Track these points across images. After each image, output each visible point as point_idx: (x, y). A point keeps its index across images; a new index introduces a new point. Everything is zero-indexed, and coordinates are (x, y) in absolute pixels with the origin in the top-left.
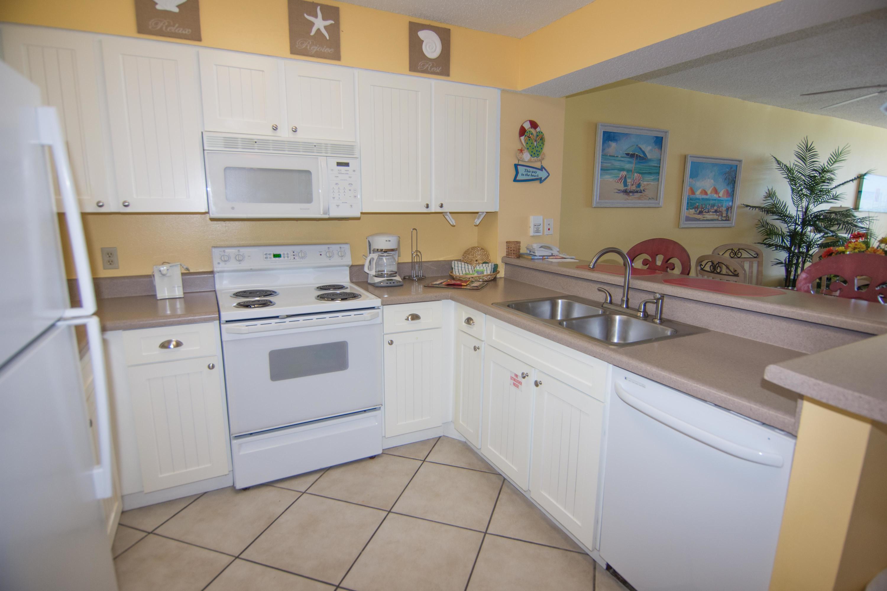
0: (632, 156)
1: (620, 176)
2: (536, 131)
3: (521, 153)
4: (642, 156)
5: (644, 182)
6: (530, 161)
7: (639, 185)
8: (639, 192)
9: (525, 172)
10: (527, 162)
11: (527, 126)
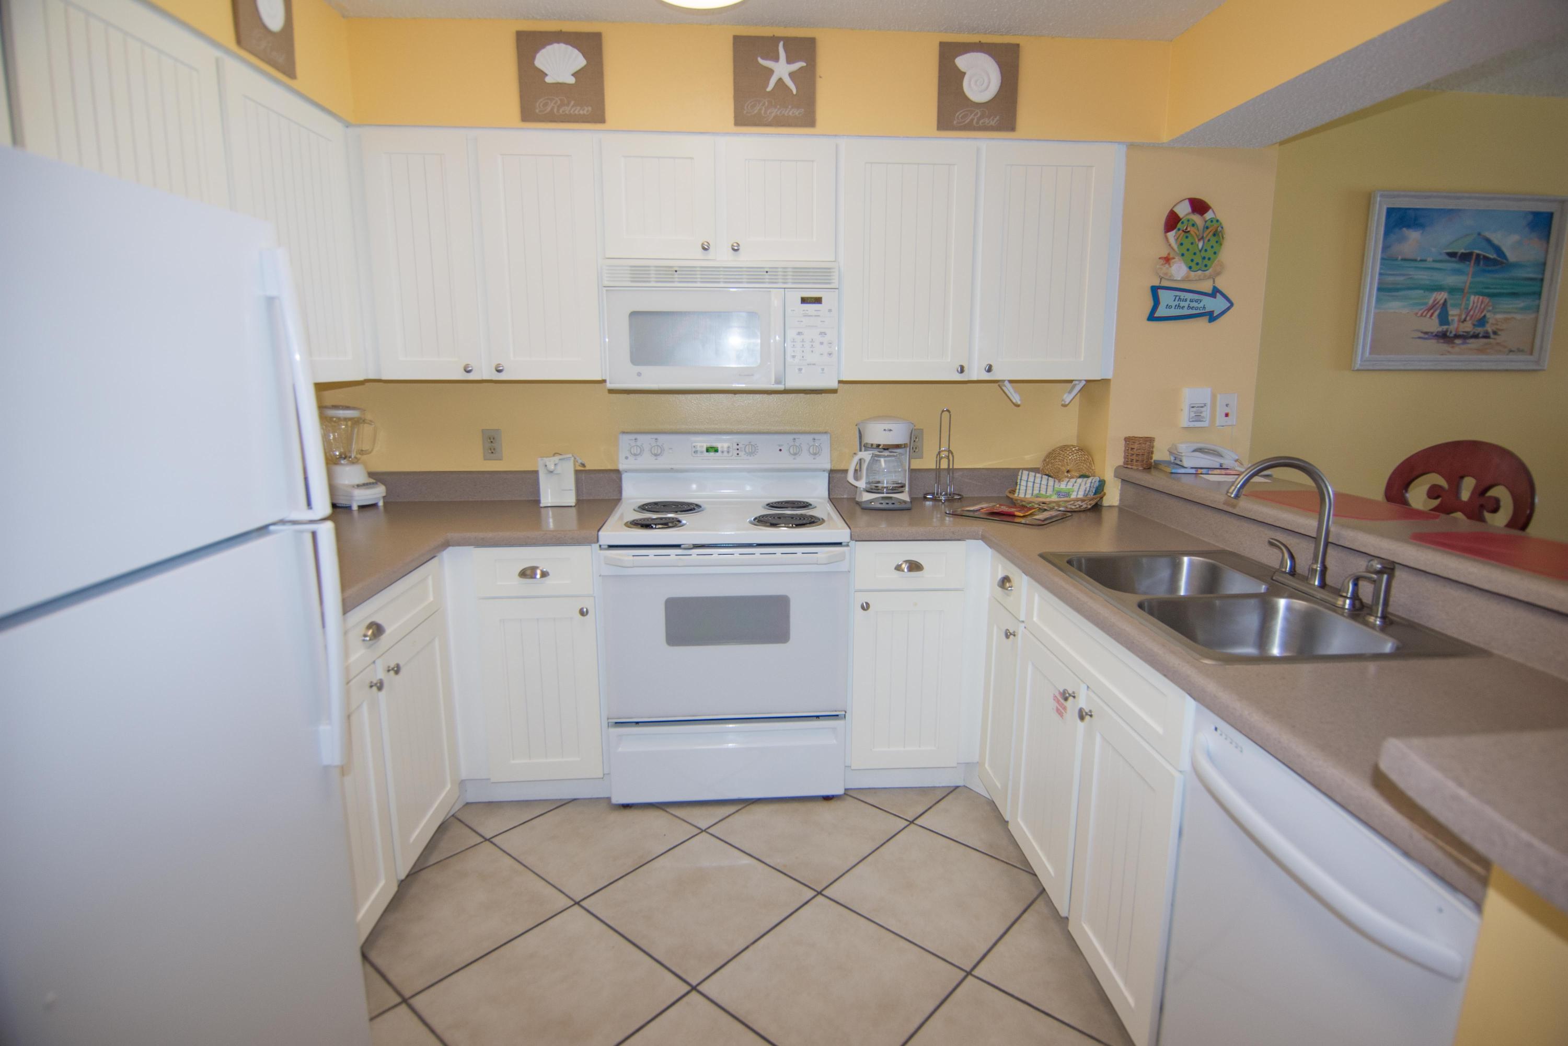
0: (1465, 257)
1: (1431, 302)
2: (1204, 219)
3: (1167, 266)
4: (1492, 256)
5: (1495, 313)
6: (1186, 279)
7: (1482, 321)
8: (1480, 335)
9: (1174, 301)
10: (1179, 280)
11: (1183, 210)
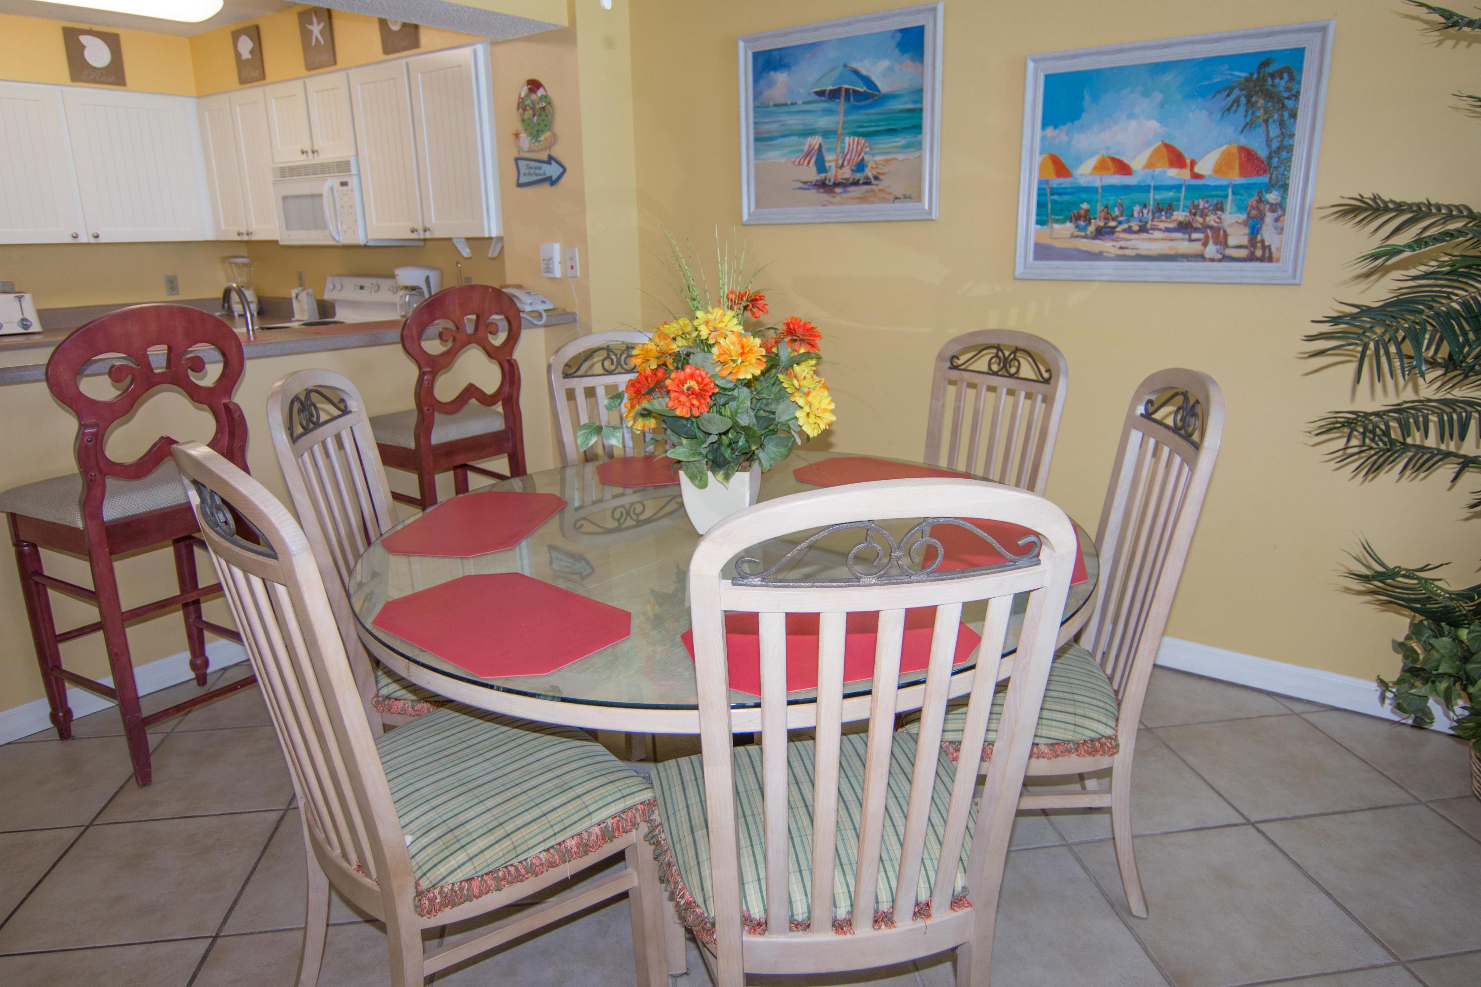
0: (834, 95)
3: (517, 140)
4: (862, 89)
5: (874, 155)
6: (533, 150)
7: (861, 166)
8: (861, 182)
9: (527, 169)
10: (529, 152)
11: (524, 91)
